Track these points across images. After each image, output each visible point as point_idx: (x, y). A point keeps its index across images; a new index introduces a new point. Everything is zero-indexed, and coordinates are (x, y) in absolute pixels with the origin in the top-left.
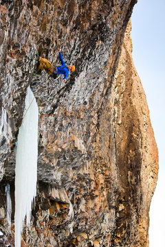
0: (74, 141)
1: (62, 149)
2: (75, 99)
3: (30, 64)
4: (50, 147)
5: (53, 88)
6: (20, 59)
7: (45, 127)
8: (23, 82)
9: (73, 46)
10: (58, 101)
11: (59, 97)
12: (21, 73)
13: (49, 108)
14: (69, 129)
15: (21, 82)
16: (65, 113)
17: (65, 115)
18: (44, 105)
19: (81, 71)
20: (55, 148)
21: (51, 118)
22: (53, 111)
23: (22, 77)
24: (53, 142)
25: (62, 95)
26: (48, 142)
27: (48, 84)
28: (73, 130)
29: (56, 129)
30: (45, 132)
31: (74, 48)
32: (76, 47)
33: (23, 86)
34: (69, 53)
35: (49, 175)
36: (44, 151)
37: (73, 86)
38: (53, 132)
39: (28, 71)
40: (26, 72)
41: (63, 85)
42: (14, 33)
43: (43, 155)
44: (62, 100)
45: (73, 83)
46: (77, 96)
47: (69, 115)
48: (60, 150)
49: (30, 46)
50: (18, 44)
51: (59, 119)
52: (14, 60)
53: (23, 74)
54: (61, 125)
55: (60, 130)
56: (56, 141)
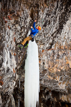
0: (68, 64)
1: (61, 70)
2: (66, 38)
3: (24, 21)
4: (51, 69)
5: (47, 34)
6: (17, 20)
7: (46, 57)
8: (22, 32)
9: (56, 6)
10: (53, 41)
11: (54, 38)
12: (19, 28)
13: (47, 46)
14: (65, 57)
15: (21, 33)
16: (60, 48)
17: (60, 49)
18: (44, 44)
19: (67, 20)
20: (55, 70)
21: (50, 52)
22: (51, 47)
23: (21, 30)
24: (53, 66)
25: (55, 37)
26: (49, 66)
27: (43, 31)
28: (67, 57)
29: (55, 58)
30: (46, 60)
31: (57, 7)
32: (59, 6)
33: (23, 35)
34: (54, 11)
35: (57, 87)
36: (48, 72)
37: (63, 30)
38: (53, 60)
39: (24, 26)
40: (23, 27)
41: (54, 30)
42: (9, 4)
43: (47, 75)
44: (56, 40)
45: (62, 29)
46: (67, 36)
47: (63, 48)
48: (59, 71)
49: (23, 10)
50: (13, 10)
51: (56, 51)
52: (12, 21)
53: (21, 28)
54: (59, 55)
55: (58, 58)
56: (56, 65)
